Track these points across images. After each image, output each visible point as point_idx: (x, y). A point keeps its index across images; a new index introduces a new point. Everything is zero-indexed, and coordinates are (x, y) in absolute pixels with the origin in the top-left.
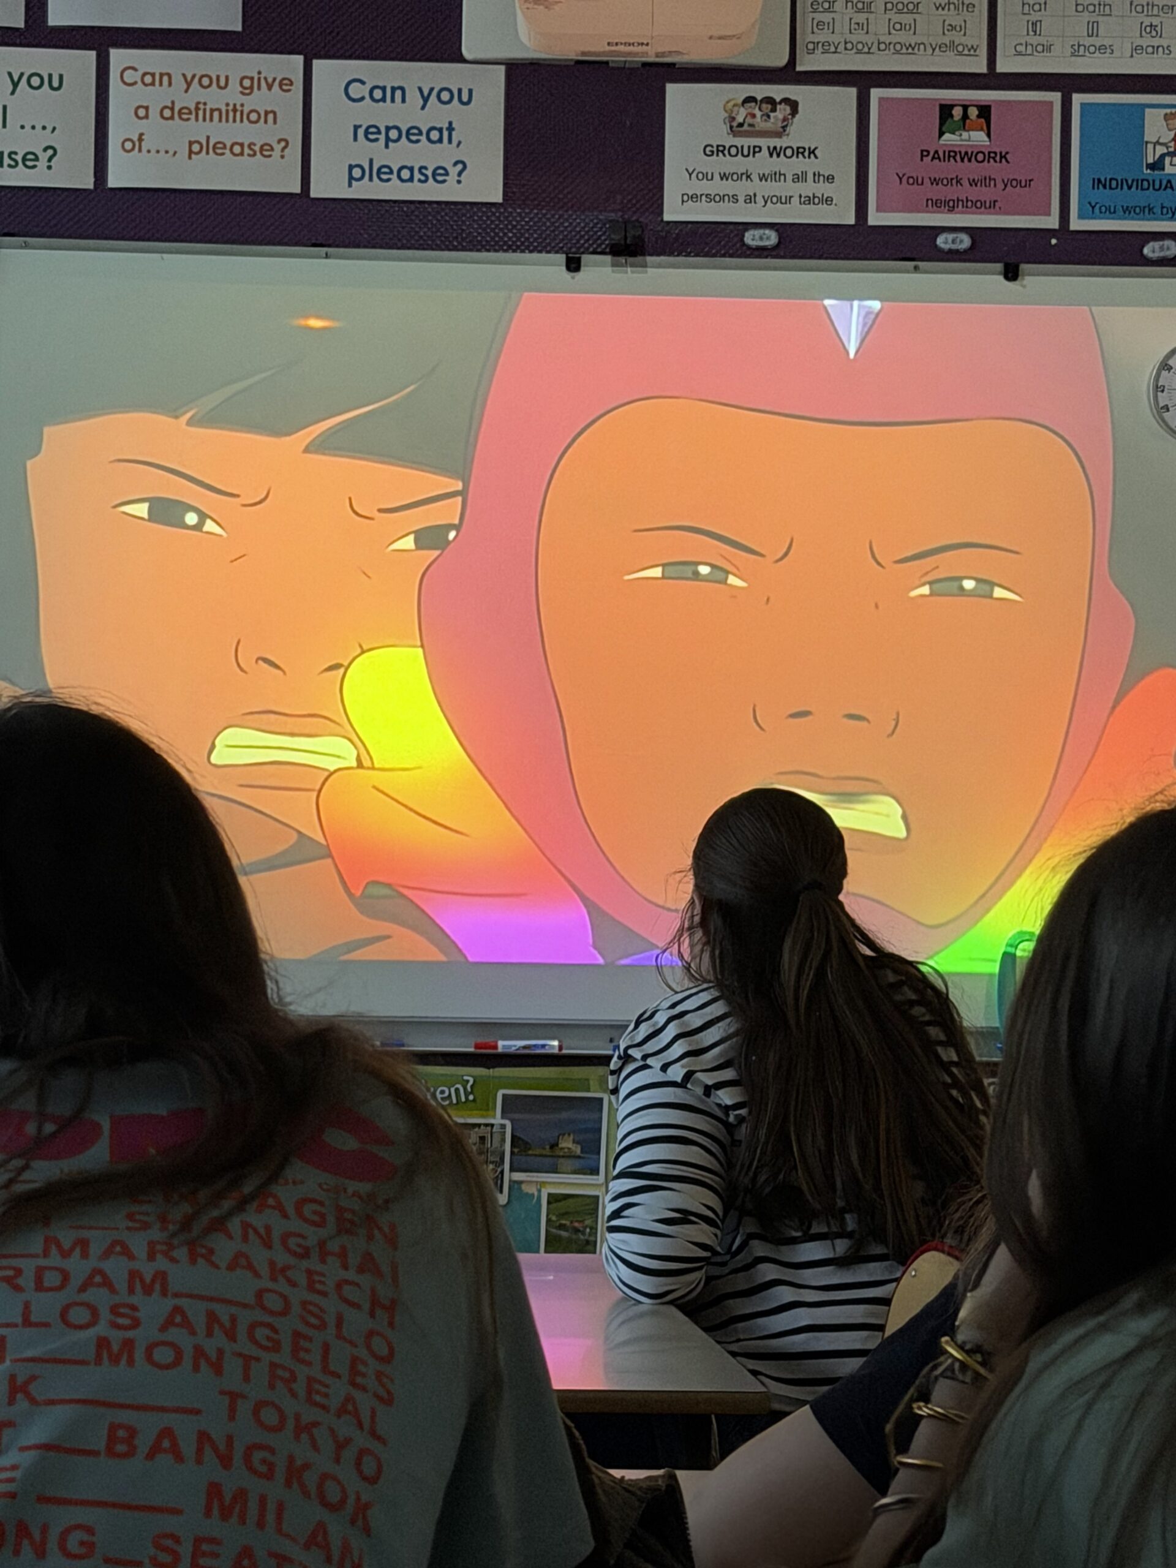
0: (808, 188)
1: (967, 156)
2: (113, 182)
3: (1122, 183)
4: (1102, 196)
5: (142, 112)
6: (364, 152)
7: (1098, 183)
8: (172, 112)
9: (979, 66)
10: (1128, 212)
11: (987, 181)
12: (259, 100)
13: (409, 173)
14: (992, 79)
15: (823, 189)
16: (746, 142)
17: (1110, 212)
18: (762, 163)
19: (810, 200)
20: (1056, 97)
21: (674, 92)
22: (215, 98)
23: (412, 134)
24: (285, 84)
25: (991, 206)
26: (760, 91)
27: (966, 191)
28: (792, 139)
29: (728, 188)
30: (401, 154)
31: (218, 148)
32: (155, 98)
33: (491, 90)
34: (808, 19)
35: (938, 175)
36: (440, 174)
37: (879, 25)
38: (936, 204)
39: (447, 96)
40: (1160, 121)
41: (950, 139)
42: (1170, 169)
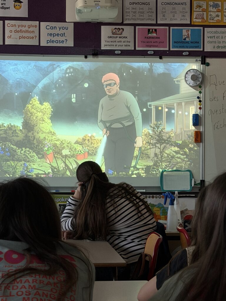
1: (153, 38)
2: (6, 43)
3: (179, 42)
4: (176, 44)
5: (11, 32)
6: (49, 38)
7: (175, 42)
8: (16, 31)
9: (154, 22)
10: (180, 47)
11: (156, 42)
12: (31, 29)
13: (57, 42)
14: (157, 25)
15: (128, 44)
17: (177, 47)
18: (118, 39)
19: (126, 46)
20: (167, 28)
21: (103, 27)
22: (24, 29)
23: (58, 35)
24: (36, 26)
25: (157, 46)
27: (152, 44)
29: (112, 43)
30: (56, 38)
31: (24, 38)
32: (13, 29)
33: (71, 27)
34: (125, 14)
35: (147, 41)
36: (63, 42)
37: (137, 15)
38: (148, 46)
39: (64, 28)
40: (185, 32)
41: (150, 35)
42: (187, 40)
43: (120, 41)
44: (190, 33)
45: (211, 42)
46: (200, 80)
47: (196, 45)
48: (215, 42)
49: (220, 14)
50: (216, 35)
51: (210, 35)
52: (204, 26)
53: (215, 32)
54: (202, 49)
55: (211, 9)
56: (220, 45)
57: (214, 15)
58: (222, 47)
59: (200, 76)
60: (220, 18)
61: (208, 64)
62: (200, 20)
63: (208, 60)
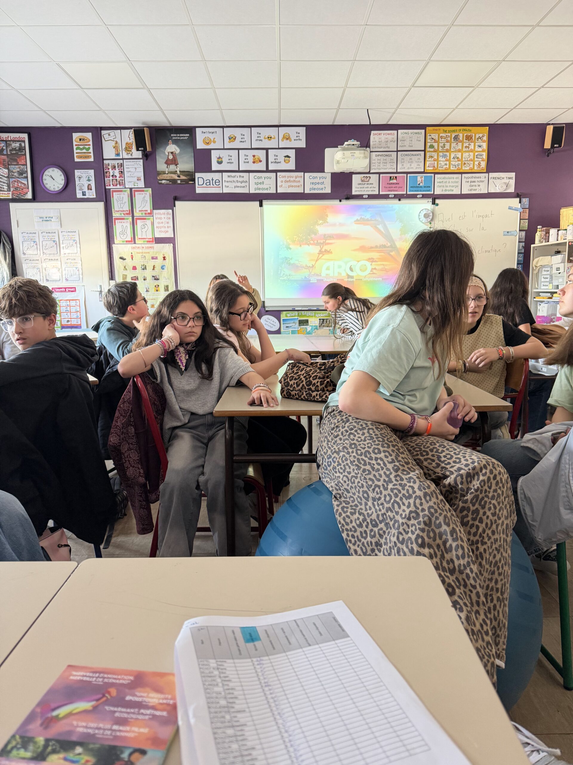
0: (372, 189)
1: (393, 184)
2: (278, 192)
3: (414, 187)
4: (412, 189)
5: (282, 182)
6: (312, 186)
7: (411, 187)
8: (286, 181)
9: (395, 171)
10: (415, 191)
11: (396, 187)
12: (298, 179)
13: (318, 189)
14: (397, 173)
15: (374, 189)
16: (364, 183)
17: (413, 191)
18: (366, 186)
19: (372, 191)
20: (405, 175)
21: (354, 176)
22: (292, 179)
23: (318, 183)
24: (301, 177)
25: (397, 191)
26: (365, 175)
27: (393, 189)
28: (370, 182)
29: (361, 189)
30: (316, 186)
31: (292, 186)
32: (284, 179)
33: (329, 177)
34: (372, 165)
35: (390, 186)
36: (322, 189)
37: (381, 165)
38: (389, 191)
39: (323, 178)
40: (420, 178)
41: (391, 181)
42: (421, 185)
43: (368, 187)
44: (423, 179)
45: (440, 187)
46: (431, 217)
47: (428, 189)
48: (443, 186)
49: (448, 163)
50: (444, 180)
51: (439, 180)
52: (435, 173)
53: (444, 178)
54: (432, 193)
55: (441, 159)
56: (447, 189)
57: (443, 163)
58: (449, 191)
59: (431, 214)
60: (448, 166)
61: (437, 205)
62: (432, 168)
63: (437, 201)
